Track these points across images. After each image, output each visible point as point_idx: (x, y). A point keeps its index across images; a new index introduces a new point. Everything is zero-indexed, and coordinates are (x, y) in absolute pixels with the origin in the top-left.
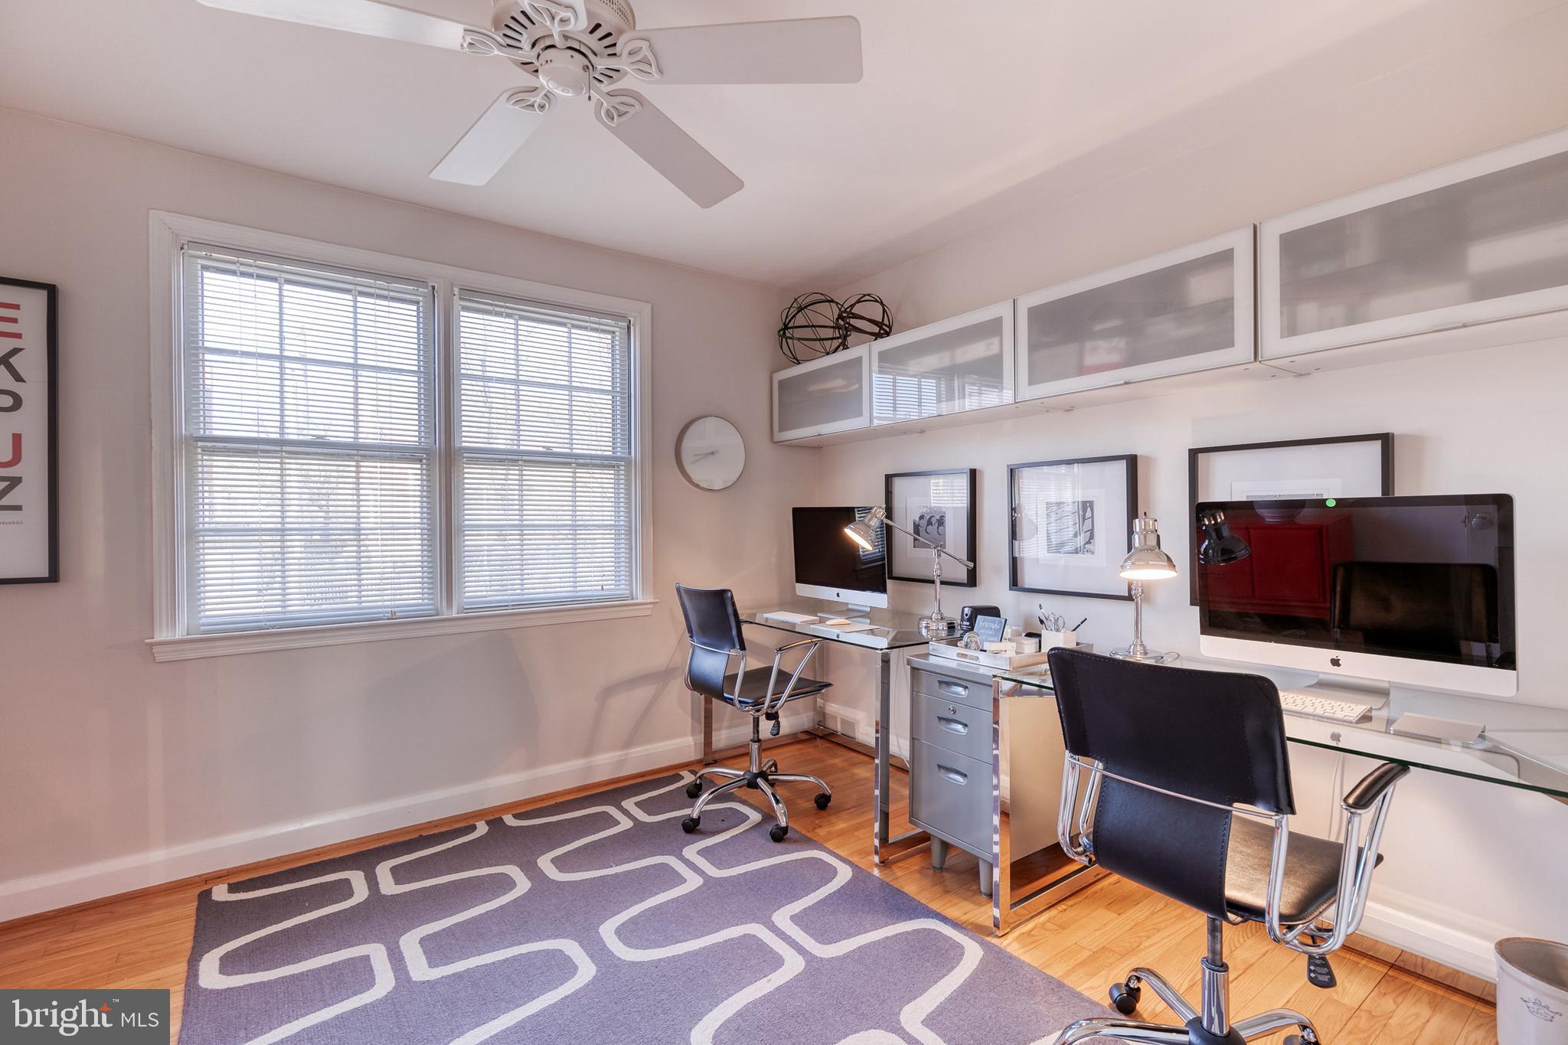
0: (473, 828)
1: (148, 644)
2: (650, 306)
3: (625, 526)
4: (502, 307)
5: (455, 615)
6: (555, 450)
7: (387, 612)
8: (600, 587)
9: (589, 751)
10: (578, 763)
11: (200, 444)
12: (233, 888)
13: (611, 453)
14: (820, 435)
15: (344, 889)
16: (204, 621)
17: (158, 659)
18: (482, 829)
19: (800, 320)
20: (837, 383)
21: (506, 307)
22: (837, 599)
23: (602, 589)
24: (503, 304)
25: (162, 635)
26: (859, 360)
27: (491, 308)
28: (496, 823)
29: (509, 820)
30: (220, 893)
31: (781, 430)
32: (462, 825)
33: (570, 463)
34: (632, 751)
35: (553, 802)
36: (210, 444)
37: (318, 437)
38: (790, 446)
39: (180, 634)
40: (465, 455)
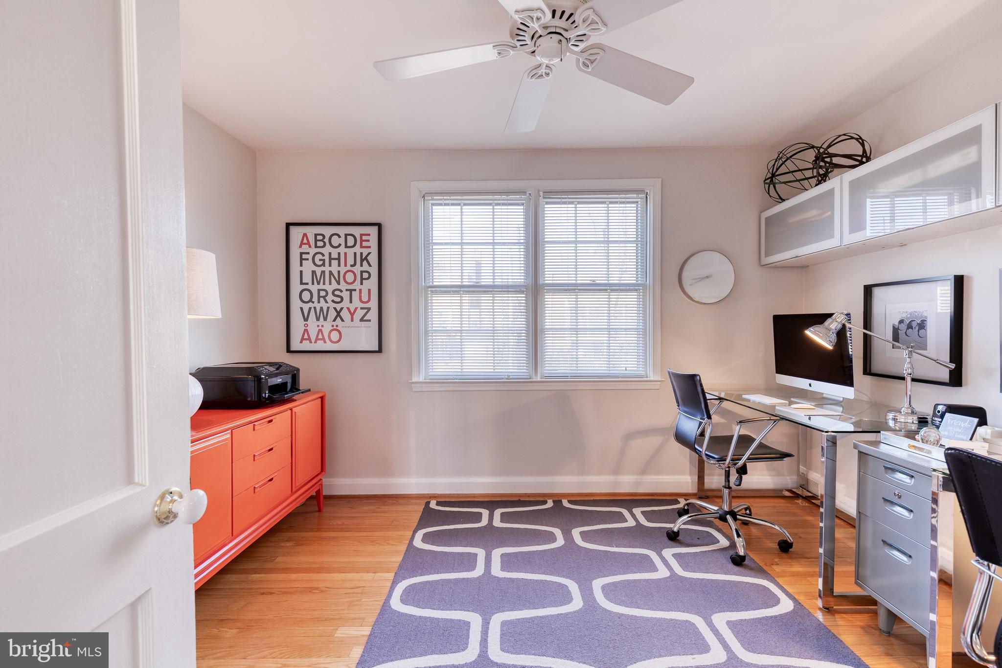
0: (545, 502)
1: (410, 382)
2: (660, 180)
3: (643, 329)
4: (566, 198)
5: (539, 379)
6: (597, 281)
7: (505, 375)
8: (625, 368)
9: (616, 472)
10: (609, 478)
11: (429, 289)
12: (438, 504)
13: (635, 282)
14: (797, 257)
15: (478, 517)
16: (430, 374)
17: (414, 390)
18: (550, 504)
19: (783, 169)
20: (812, 213)
21: (569, 198)
22: (808, 388)
23: (626, 370)
24: (566, 196)
25: (414, 379)
26: (831, 192)
27: (559, 200)
28: (558, 503)
29: (565, 503)
30: (433, 505)
31: (767, 255)
32: (540, 499)
33: (607, 290)
34: (645, 477)
35: (592, 499)
36: (434, 289)
37: (477, 283)
38: (776, 267)
39: (421, 379)
40: (546, 288)
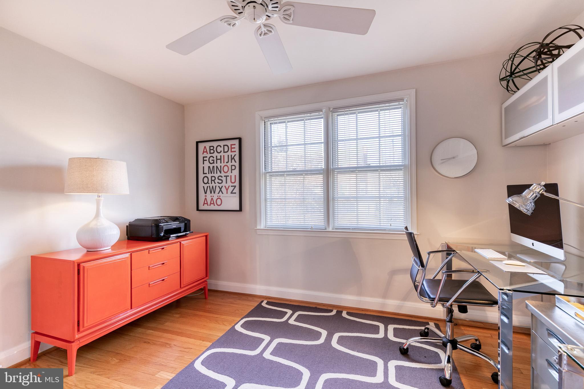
0: (331, 311)
1: (255, 229)
2: (415, 90)
4: (348, 111)
5: (330, 230)
6: (371, 165)
7: (310, 227)
8: (390, 224)
9: (385, 296)
10: (379, 300)
12: (268, 303)
13: (401, 163)
15: (283, 315)
16: (268, 224)
17: (258, 234)
18: (334, 312)
22: (532, 247)
23: (391, 226)
25: (258, 227)
26: (546, 79)
28: (339, 313)
29: (344, 314)
30: (264, 304)
31: (506, 137)
32: (327, 308)
33: (378, 170)
34: (406, 303)
35: (364, 313)
36: (271, 174)
37: (294, 169)
39: (262, 228)
40: (335, 170)
